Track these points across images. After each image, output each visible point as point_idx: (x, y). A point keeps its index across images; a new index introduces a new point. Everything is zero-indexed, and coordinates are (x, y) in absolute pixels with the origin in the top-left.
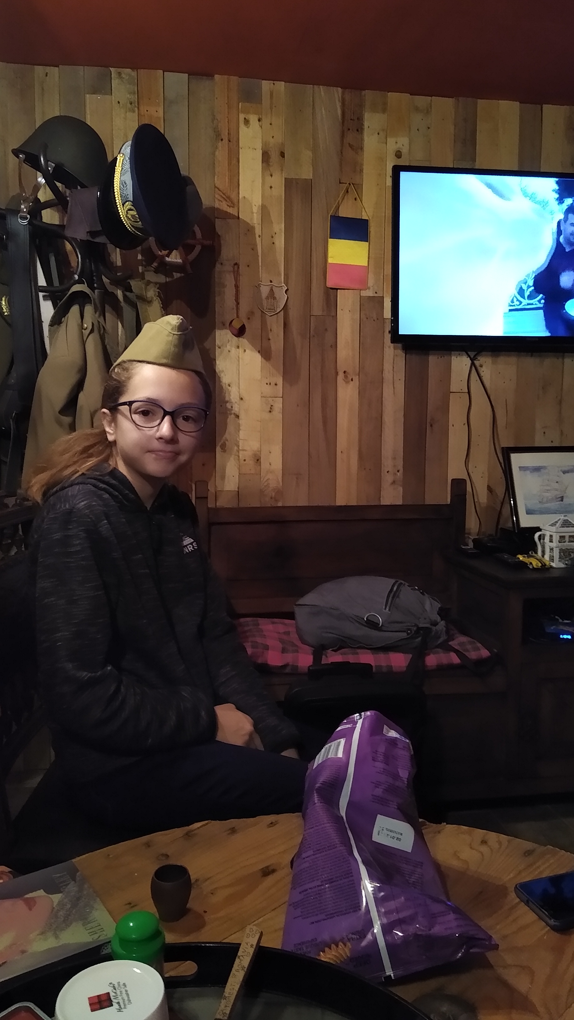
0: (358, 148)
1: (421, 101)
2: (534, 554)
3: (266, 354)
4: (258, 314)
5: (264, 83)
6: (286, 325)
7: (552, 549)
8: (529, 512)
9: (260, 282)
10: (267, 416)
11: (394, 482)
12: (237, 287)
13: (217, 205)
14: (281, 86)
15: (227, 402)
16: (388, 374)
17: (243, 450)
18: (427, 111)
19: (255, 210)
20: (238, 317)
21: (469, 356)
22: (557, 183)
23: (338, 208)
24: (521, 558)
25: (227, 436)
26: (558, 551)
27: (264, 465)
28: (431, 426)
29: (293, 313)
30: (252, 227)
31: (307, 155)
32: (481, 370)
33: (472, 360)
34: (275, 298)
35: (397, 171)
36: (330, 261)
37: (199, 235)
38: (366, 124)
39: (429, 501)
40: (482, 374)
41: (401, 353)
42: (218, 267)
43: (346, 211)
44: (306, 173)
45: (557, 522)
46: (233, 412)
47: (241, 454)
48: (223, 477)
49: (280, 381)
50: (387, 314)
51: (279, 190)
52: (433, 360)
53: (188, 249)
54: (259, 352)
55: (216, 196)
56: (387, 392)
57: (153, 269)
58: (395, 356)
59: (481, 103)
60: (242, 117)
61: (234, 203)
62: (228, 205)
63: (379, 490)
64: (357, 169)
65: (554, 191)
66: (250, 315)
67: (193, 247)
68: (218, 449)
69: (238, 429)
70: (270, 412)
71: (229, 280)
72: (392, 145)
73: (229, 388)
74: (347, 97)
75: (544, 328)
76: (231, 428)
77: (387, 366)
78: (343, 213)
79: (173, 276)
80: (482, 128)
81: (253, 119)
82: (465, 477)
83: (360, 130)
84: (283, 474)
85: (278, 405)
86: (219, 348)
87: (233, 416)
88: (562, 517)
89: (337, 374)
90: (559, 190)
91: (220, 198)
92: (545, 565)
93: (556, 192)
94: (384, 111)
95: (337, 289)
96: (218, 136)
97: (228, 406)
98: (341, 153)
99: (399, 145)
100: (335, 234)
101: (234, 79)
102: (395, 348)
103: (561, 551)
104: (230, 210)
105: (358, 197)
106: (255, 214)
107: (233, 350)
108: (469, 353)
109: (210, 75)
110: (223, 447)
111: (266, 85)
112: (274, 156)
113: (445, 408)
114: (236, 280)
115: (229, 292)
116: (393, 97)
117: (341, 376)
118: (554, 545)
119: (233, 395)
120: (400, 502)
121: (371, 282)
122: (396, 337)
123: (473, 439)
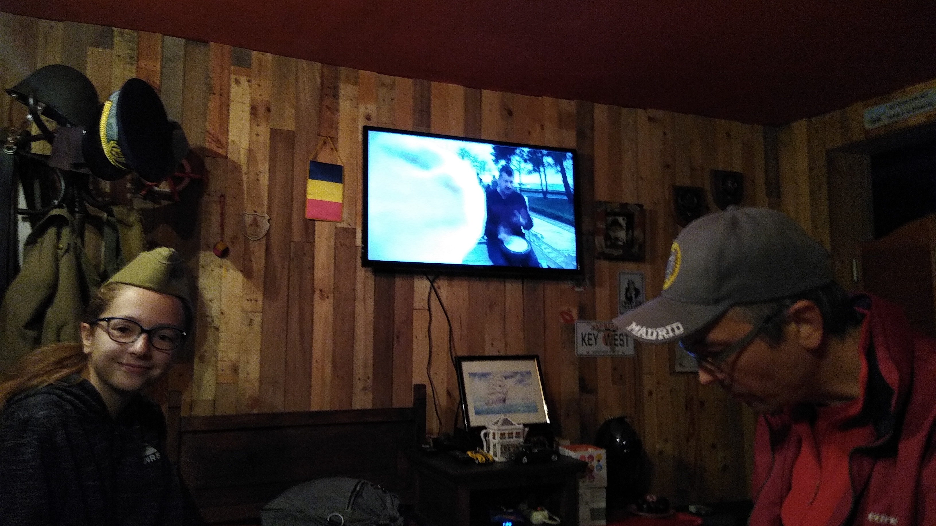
0: (334, 110)
1: (387, 79)
2: (481, 450)
3: (247, 273)
4: (241, 238)
5: (254, 53)
6: (268, 249)
7: (495, 445)
8: (477, 413)
9: (245, 212)
10: (246, 329)
11: (365, 388)
12: (222, 215)
13: (207, 145)
14: (269, 57)
15: (207, 316)
16: (359, 294)
17: (221, 361)
18: (392, 87)
19: (242, 152)
20: (222, 241)
21: (428, 279)
22: (494, 148)
23: (316, 154)
24: (470, 454)
25: (206, 347)
26: (500, 446)
27: (242, 374)
28: (398, 338)
29: (275, 239)
30: (239, 165)
31: (290, 112)
32: (439, 291)
33: (432, 283)
34: (257, 226)
35: (366, 130)
36: (309, 197)
37: (188, 169)
38: (341, 92)
39: (396, 404)
40: (440, 294)
41: (370, 275)
42: (205, 198)
43: (324, 158)
44: (289, 126)
45: (498, 421)
46: (213, 325)
47: (220, 365)
48: (199, 387)
49: (260, 297)
50: (359, 242)
51: (265, 138)
52: (399, 282)
53: (176, 181)
54: (241, 271)
55: (208, 139)
56: (359, 308)
57: (141, 196)
58: (366, 277)
59: (434, 84)
60: (233, 77)
61: (223, 146)
62: (217, 147)
63: (350, 396)
64: (334, 125)
65: (491, 154)
66: (234, 239)
67: (181, 179)
68: (196, 360)
69: (217, 340)
70: (250, 325)
71: (215, 208)
72: (363, 110)
73: (210, 303)
74: (326, 71)
75: (488, 259)
76: (210, 340)
77: (359, 287)
78: (321, 159)
79: (160, 204)
80: (435, 103)
81: (243, 80)
82: (427, 383)
83: (336, 96)
84: (261, 383)
85: (258, 319)
86: (203, 267)
87: (213, 329)
88: (503, 417)
89: (314, 292)
90: (495, 154)
91: (210, 140)
92: (489, 459)
93: (493, 155)
94: (356, 83)
95: (314, 220)
96: (211, 91)
97: (209, 320)
98: (320, 112)
99: (369, 111)
100: (313, 176)
101: (227, 47)
102: (365, 271)
103: (502, 446)
104: (220, 151)
105: (334, 148)
106: (242, 156)
107: (216, 270)
108: (429, 277)
109: (206, 42)
110: (202, 359)
111: (255, 54)
112: (261, 110)
113: (409, 323)
114: (222, 208)
115: (215, 219)
116: (363, 73)
117: (317, 293)
118: (496, 441)
119: (214, 309)
120: (369, 406)
121: (345, 215)
122: (367, 263)
123: (434, 350)
